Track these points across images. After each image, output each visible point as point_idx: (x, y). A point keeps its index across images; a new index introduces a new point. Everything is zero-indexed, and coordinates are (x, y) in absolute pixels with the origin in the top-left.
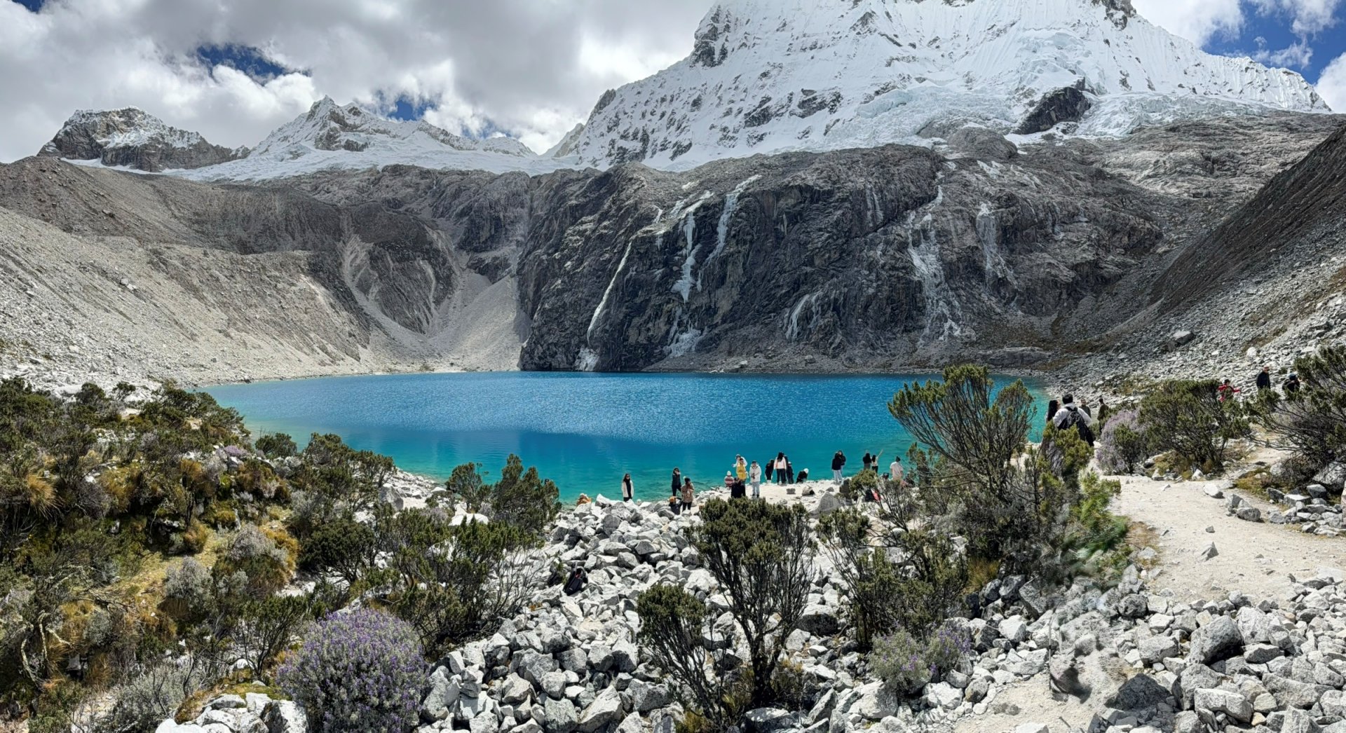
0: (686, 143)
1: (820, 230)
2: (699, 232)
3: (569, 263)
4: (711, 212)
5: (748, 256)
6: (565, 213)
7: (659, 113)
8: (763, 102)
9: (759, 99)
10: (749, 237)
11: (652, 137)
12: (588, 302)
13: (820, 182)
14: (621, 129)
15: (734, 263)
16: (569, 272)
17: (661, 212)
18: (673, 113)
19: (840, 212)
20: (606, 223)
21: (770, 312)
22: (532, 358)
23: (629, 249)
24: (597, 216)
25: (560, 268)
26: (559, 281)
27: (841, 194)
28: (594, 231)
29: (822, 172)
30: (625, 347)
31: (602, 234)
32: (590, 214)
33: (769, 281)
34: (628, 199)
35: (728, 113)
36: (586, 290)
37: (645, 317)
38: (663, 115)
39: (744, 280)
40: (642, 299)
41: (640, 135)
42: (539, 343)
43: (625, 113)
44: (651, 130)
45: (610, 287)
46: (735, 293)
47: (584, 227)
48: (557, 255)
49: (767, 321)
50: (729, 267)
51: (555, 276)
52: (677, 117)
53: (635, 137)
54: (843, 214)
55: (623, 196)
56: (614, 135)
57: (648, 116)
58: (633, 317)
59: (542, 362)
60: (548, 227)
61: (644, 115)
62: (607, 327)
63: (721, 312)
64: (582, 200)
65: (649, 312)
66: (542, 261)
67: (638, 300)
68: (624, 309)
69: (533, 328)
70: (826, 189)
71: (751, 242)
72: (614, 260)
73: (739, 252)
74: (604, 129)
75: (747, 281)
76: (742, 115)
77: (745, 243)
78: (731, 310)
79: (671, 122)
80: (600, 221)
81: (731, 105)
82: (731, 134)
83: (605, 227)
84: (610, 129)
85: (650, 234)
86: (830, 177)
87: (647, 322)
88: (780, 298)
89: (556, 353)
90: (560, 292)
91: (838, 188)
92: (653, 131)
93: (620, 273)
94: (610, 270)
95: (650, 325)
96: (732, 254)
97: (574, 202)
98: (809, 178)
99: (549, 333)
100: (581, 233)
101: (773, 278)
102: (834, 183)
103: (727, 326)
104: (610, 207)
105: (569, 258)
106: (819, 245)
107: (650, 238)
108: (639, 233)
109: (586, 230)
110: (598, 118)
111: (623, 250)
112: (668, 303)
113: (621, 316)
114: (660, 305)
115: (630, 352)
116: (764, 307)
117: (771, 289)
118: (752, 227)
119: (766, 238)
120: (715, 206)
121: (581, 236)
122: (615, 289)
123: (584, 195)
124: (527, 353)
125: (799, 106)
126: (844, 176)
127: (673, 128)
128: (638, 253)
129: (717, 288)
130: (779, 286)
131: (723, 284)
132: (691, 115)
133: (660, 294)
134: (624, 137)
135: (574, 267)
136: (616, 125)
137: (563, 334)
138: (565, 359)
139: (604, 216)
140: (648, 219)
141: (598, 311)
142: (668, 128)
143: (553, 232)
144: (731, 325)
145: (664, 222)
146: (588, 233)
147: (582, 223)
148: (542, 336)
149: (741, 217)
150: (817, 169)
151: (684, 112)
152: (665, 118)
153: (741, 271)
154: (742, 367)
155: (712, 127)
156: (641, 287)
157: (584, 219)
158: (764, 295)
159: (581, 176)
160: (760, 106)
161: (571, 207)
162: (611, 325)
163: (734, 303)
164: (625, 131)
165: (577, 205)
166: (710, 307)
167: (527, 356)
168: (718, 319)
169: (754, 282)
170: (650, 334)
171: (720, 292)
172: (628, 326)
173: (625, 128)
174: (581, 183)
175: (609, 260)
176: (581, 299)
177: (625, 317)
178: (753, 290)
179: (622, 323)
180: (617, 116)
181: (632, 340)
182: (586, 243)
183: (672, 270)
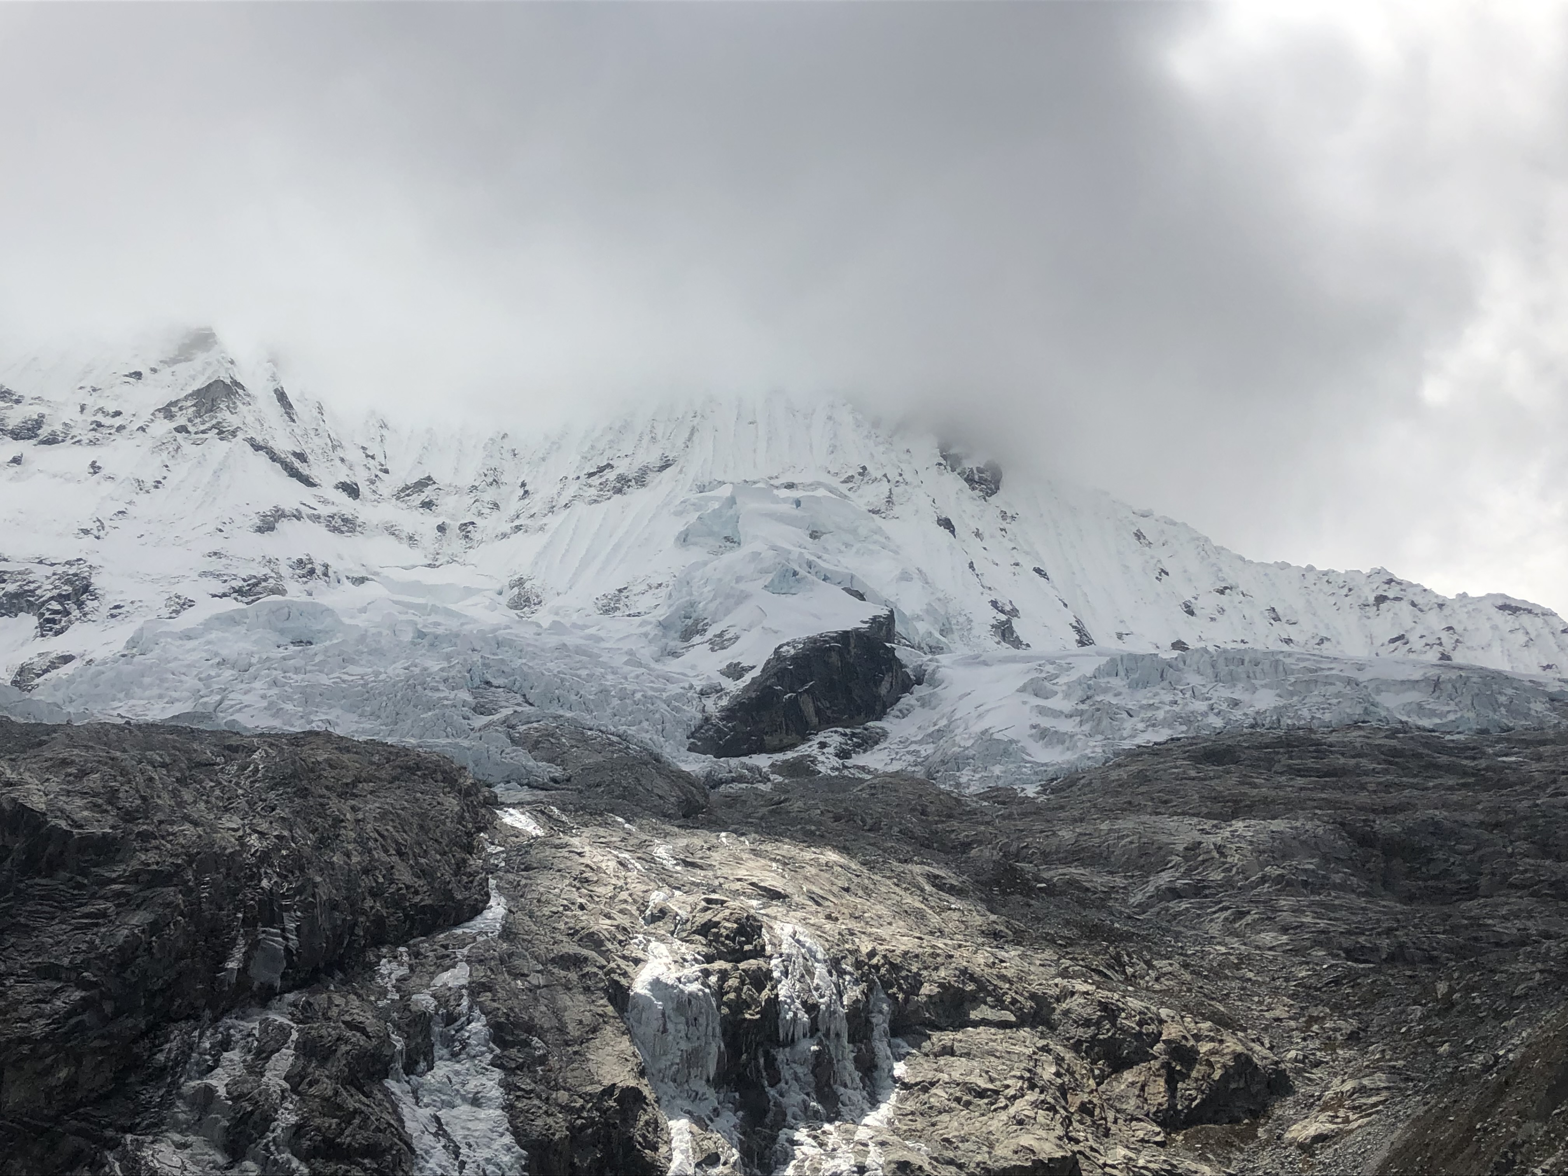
1: (49, 972)
13: (78, 808)
19: (139, 918)
27: (151, 857)
29: (83, 773)
54: (155, 928)
70: (95, 830)
86: (112, 796)
91: (144, 836)
98: (33, 784)
102: (129, 816)
106: (39, 1028)
126: (165, 800)
150: (64, 763)
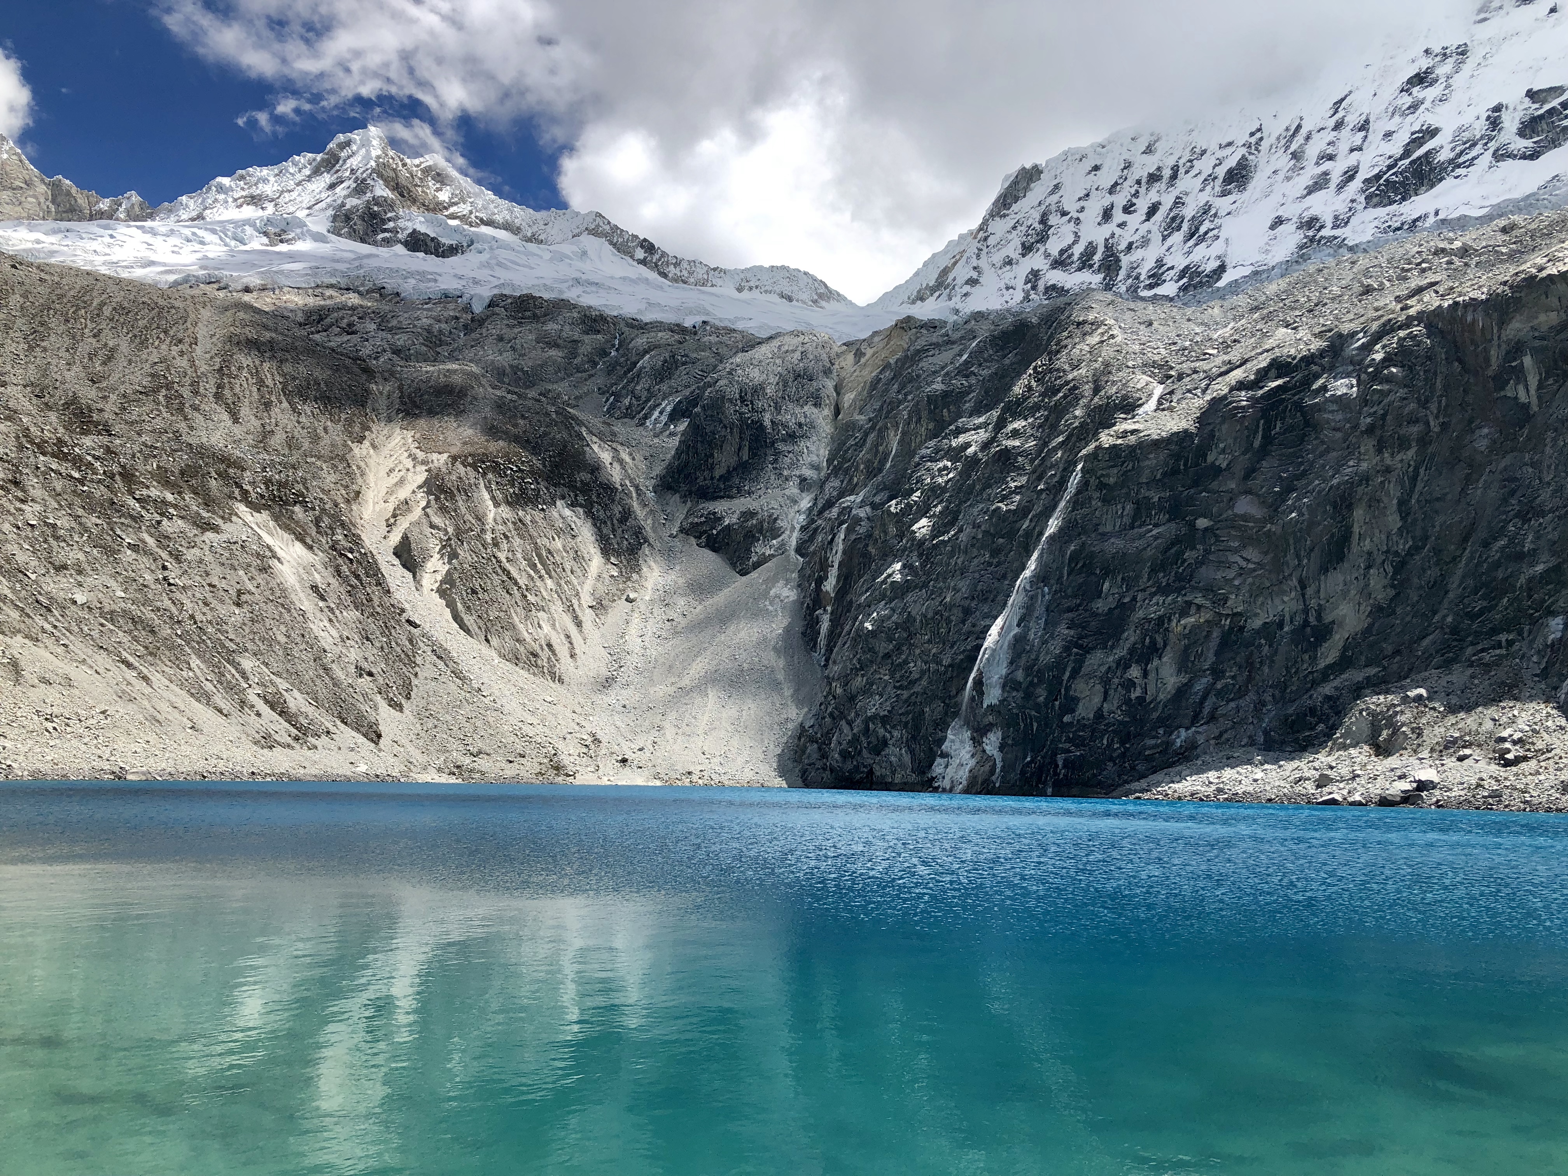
0: (1213, 265)
2: (1268, 428)
3: (924, 521)
4: (1299, 376)
5: (1414, 479)
6: (915, 413)
7: (1142, 205)
8: (1417, 141)
9: (1403, 138)
10: (1415, 430)
11: (1125, 261)
12: (967, 612)
14: (1054, 246)
15: (1374, 502)
16: (922, 542)
17: (1159, 390)
18: (1178, 202)
20: (1018, 424)
21: (1494, 631)
22: (824, 756)
23: (1075, 480)
24: (995, 413)
25: (901, 536)
26: (898, 566)
28: (985, 446)
30: (1063, 726)
31: (1007, 450)
32: (977, 411)
33: (1486, 544)
34: (1076, 367)
35: (1319, 184)
36: (963, 585)
37: (1121, 652)
38: (1153, 210)
39: (1402, 546)
40: (1111, 602)
41: (1097, 257)
42: (843, 716)
43: (1064, 214)
44: (1123, 246)
45: (1027, 573)
46: (1377, 581)
47: (962, 439)
48: (894, 506)
49: (1487, 657)
50: (1359, 514)
51: (888, 555)
52: (1189, 212)
53: (1085, 262)
55: (1062, 362)
56: (1037, 261)
57: (1118, 216)
58: (1088, 650)
59: (849, 766)
60: (876, 445)
61: (1107, 215)
62: (1020, 675)
63: (1338, 638)
64: (959, 382)
65: (1131, 636)
66: (857, 520)
67: (1101, 606)
68: (1063, 630)
69: (829, 680)
71: (1424, 441)
72: (1037, 509)
73: (1388, 470)
74: (1013, 249)
75: (1416, 549)
76: (1356, 184)
77: (1403, 444)
78: (1367, 631)
79: (1173, 224)
80: (1000, 424)
81: (1327, 165)
82: (1326, 232)
83: (1015, 434)
84: (1027, 249)
85: (1132, 439)
87: (1124, 664)
88: (1530, 590)
89: (885, 743)
90: (900, 590)
92: (1130, 247)
93: (1052, 537)
94: (1028, 534)
95: (1134, 672)
96: (1366, 479)
97: (938, 386)
99: (866, 691)
100: (956, 454)
101: (1501, 532)
103: (1356, 675)
104: (1030, 388)
105: (923, 510)
107: (1132, 449)
108: (1106, 439)
109: (968, 445)
110: (999, 227)
111: (1062, 483)
112: (1184, 613)
113: (1056, 647)
114: (1160, 621)
115: (1079, 742)
116: (1472, 616)
117: (1497, 565)
118: (1424, 404)
119: (1469, 427)
120: (1309, 360)
121: (954, 460)
122: (1040, 578)
123: (964, 371)
124: (812, 740)
125: (1522, 133)
127: (1177, 237)
128: (1101, 486)
129: (1324, 570)
130: (1520, 557)
131: (1341, 558)
132: (1223, 204)
133: (1164, 591)
134: (1060, 263)
135: (936, 531)
136: (1043, 238)
137: (905, 694)
138: (907, 759)
139: (1015, 409)
140: (1129, 406)
141: (994, 631)
142: (1165, 238)
143: (886, 455)
144: (1372, 671)
145: (1171, 409)
146: (970, 451)
147: (958, 432)
148: (852, 698)
149: (1389, 379)
151: (1204, 198)
152: (1159, 216)
153: (1394, 521)
154: (1422, 786)
155: (1278, 222)
156: (1107, 572)
157: (961, 422)
158: (1470, 582)
159: (956, 336)
160: (1406, 153)
161: (931, 399)
162: (1028, 669)
163: (1378, 611)
164: (1062, 252)
165: (945, 394)
166: (1306, 623)
167: (812, 748)
168: (1329, 654)
169: (1437, 551)
170: (1136, 693)
171: (1335, 581)
172: (1075, 673)
173: (1064, 244)
174: (957, 348)
175: (1023, 511)
176: (950, 607)
177: (1067, 649)
178: (1433, 573)
179: (1059, 665)
180: (1043, 221)
181: (1085, 711)
182: (965, 474)
183: (1192, 525)
